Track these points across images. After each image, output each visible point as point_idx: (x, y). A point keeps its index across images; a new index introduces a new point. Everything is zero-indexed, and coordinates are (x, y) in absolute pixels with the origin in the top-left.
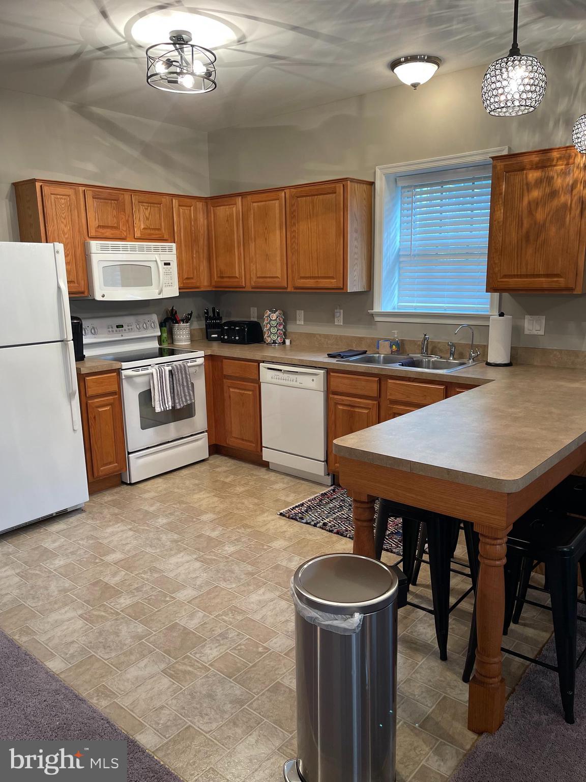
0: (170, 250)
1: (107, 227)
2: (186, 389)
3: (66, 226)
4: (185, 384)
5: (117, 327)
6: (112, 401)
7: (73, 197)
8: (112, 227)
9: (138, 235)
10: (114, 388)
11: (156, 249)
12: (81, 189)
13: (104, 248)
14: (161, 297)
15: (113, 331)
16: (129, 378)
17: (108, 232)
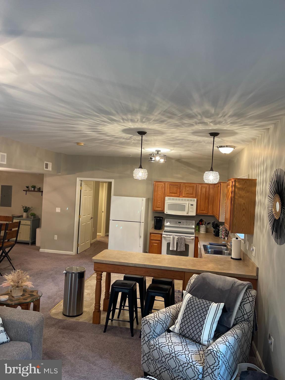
0: (194, 201)
1: (173, 193)
2: (183, 245)
3: (160, 193)
4: (183, 244)
5: (179, 222)
6: (158, 243)
7: (164, 185)
8: (175, 193)
9: (184, 195)
10: (160, 239)
11: (188, 200)
12: (167, 183)
13: (169, 199)
14: (188, 215)
15: (177, 224)
16: (164, 237)
17: (173, 194)
